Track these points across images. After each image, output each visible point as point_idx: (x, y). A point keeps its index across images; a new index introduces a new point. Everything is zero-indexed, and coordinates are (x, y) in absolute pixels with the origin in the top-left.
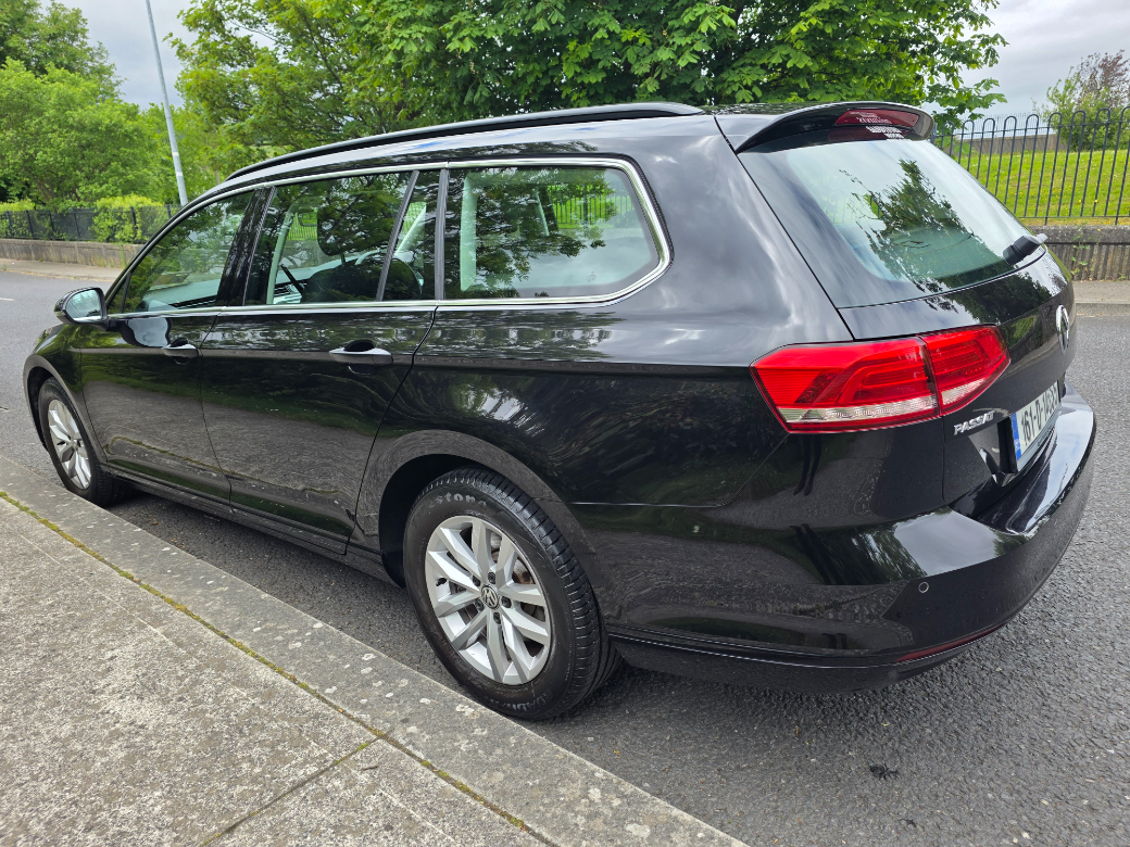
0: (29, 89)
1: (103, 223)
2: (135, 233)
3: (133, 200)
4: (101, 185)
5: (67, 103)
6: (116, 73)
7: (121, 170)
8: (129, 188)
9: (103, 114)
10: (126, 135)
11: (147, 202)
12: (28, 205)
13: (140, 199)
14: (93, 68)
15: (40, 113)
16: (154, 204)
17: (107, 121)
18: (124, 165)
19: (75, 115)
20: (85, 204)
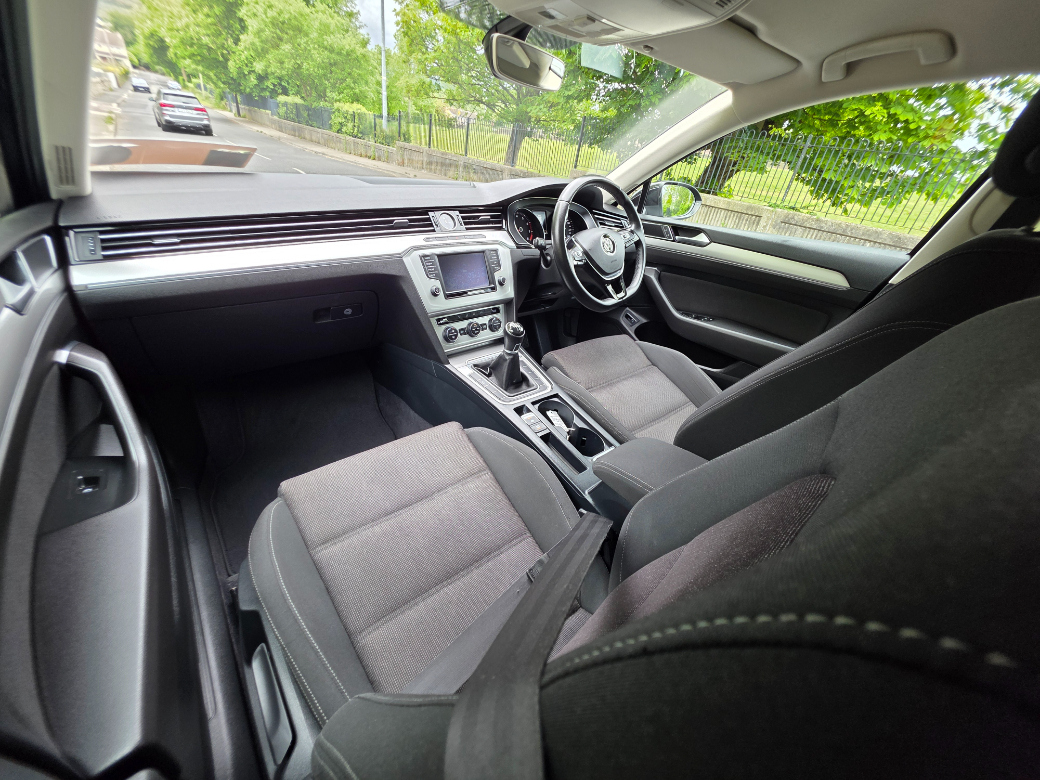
0: (302, 15)
1: (337, 120)
2: (354, 130)
3: (356, 107)
4: (339, 94)
5: (325, 30)
6: (360, 19)
7: (352, 85)
8: (356, 99)
9: (348, 43)
10: (357, 59)
11: (363, 110)
12: (298, 100)
13: (360, 106)
14: (347, 12)
15: (307, 35)
16: (366, 112)
17: (347, 47)
18: (354, 82)
19: (329, 40)
20: (329, 105)
